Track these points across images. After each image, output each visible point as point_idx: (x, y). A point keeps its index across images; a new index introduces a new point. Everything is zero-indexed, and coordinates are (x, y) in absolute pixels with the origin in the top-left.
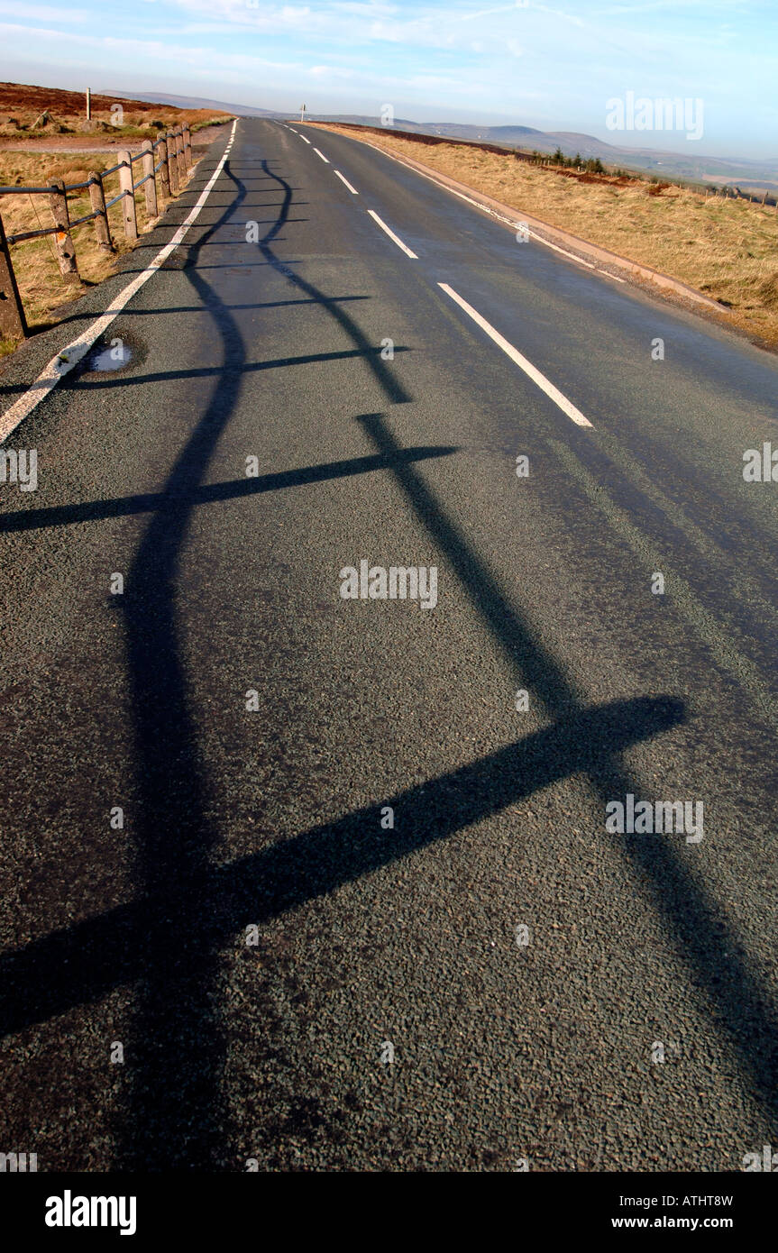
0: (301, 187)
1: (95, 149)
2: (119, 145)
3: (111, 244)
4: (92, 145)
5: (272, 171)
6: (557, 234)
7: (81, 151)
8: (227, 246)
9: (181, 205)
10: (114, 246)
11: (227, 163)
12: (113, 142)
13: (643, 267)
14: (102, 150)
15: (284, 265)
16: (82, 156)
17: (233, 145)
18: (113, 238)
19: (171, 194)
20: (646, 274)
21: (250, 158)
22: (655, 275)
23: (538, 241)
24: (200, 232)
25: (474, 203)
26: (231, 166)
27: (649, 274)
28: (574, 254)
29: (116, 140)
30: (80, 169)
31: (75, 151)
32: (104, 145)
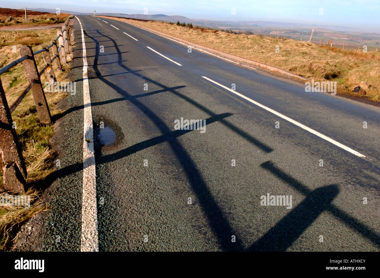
0: (117, 39)
1: (31, 29)
2: (39, 27)
3: (62, 68)
4: (29, 27)
5: (102, 34)
6: (216, 52)
7: (26, 29)
8: (107, 65)
9: (77, 48)
10: (63, 68)
11: (84, 32)
12: (37, 26)
13: (260, 63)
14: (34, 28)
15: (136, 72)
16: (27, 31)
17: (82, 24)
18: (62, 65)
19: (70, 45)
20: (262, 65)
21: (91, 29)
22: (267, 66)
23: (210, 54)
24: (92, 60)
25: (177, 42)
26: (86, 32)
27: (265, 66)
28: (227, 59)
29: (38, 25)
30: (28, 36)
31: (24, 29)
32: (34, 27)
